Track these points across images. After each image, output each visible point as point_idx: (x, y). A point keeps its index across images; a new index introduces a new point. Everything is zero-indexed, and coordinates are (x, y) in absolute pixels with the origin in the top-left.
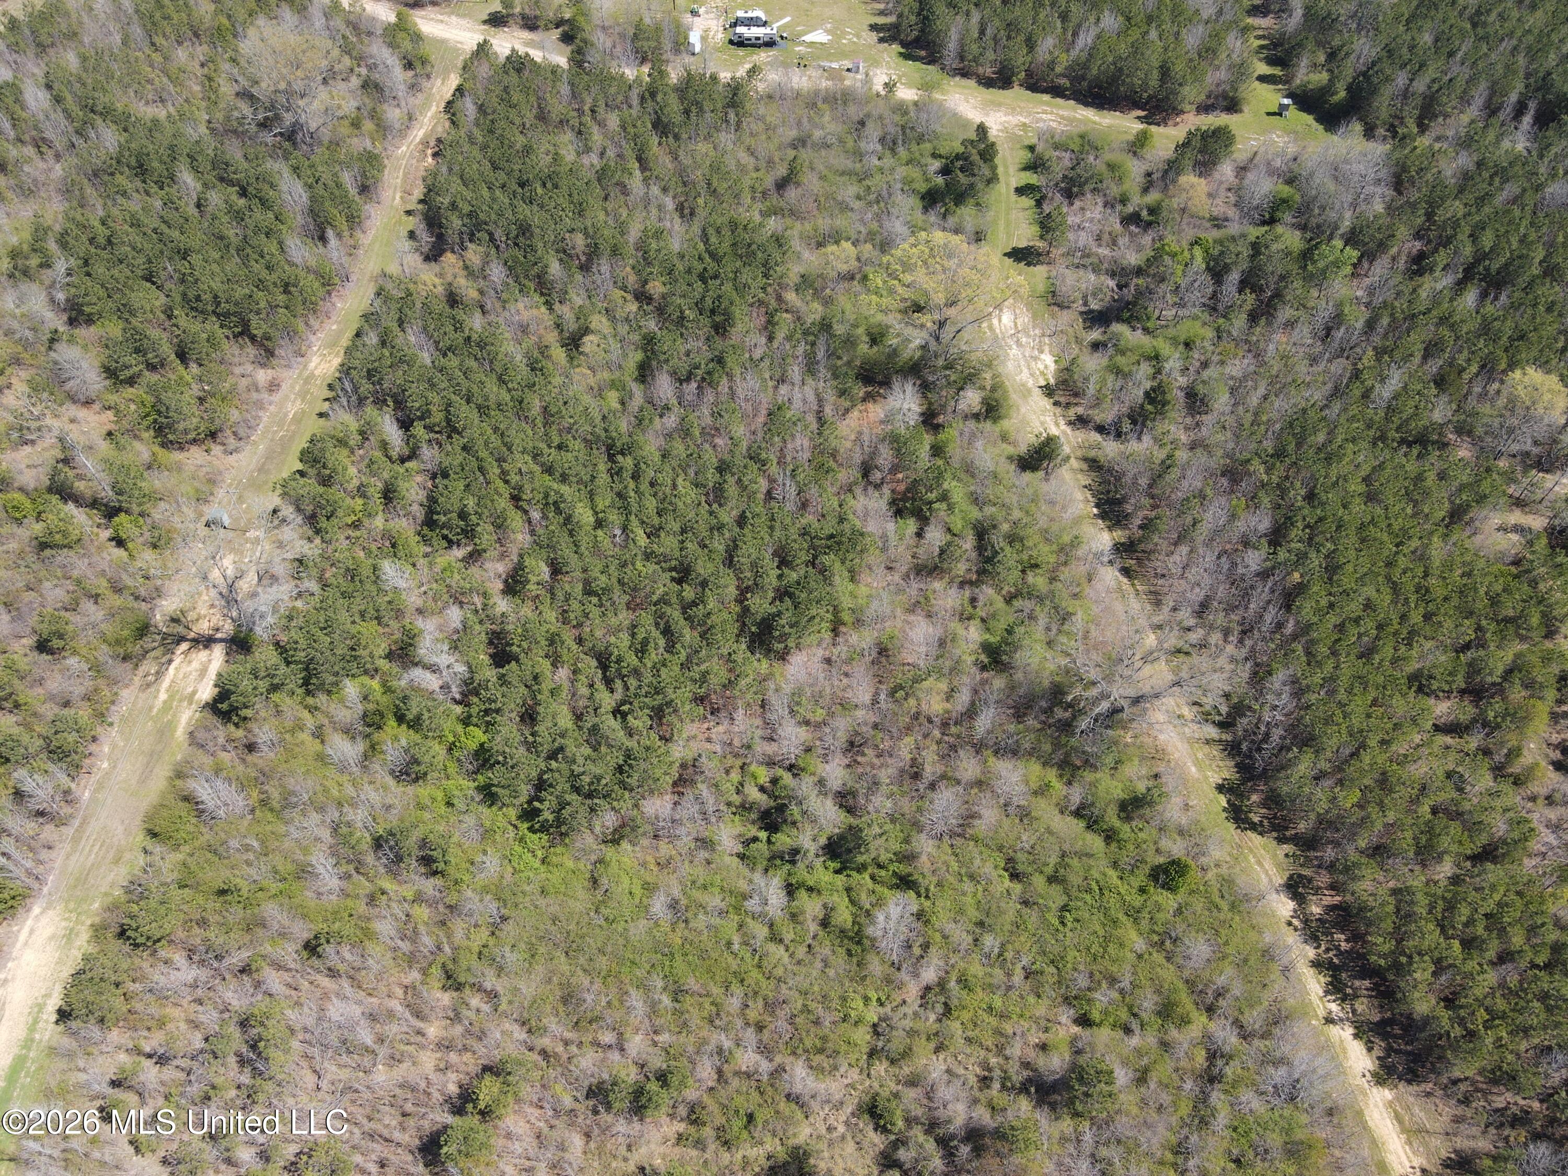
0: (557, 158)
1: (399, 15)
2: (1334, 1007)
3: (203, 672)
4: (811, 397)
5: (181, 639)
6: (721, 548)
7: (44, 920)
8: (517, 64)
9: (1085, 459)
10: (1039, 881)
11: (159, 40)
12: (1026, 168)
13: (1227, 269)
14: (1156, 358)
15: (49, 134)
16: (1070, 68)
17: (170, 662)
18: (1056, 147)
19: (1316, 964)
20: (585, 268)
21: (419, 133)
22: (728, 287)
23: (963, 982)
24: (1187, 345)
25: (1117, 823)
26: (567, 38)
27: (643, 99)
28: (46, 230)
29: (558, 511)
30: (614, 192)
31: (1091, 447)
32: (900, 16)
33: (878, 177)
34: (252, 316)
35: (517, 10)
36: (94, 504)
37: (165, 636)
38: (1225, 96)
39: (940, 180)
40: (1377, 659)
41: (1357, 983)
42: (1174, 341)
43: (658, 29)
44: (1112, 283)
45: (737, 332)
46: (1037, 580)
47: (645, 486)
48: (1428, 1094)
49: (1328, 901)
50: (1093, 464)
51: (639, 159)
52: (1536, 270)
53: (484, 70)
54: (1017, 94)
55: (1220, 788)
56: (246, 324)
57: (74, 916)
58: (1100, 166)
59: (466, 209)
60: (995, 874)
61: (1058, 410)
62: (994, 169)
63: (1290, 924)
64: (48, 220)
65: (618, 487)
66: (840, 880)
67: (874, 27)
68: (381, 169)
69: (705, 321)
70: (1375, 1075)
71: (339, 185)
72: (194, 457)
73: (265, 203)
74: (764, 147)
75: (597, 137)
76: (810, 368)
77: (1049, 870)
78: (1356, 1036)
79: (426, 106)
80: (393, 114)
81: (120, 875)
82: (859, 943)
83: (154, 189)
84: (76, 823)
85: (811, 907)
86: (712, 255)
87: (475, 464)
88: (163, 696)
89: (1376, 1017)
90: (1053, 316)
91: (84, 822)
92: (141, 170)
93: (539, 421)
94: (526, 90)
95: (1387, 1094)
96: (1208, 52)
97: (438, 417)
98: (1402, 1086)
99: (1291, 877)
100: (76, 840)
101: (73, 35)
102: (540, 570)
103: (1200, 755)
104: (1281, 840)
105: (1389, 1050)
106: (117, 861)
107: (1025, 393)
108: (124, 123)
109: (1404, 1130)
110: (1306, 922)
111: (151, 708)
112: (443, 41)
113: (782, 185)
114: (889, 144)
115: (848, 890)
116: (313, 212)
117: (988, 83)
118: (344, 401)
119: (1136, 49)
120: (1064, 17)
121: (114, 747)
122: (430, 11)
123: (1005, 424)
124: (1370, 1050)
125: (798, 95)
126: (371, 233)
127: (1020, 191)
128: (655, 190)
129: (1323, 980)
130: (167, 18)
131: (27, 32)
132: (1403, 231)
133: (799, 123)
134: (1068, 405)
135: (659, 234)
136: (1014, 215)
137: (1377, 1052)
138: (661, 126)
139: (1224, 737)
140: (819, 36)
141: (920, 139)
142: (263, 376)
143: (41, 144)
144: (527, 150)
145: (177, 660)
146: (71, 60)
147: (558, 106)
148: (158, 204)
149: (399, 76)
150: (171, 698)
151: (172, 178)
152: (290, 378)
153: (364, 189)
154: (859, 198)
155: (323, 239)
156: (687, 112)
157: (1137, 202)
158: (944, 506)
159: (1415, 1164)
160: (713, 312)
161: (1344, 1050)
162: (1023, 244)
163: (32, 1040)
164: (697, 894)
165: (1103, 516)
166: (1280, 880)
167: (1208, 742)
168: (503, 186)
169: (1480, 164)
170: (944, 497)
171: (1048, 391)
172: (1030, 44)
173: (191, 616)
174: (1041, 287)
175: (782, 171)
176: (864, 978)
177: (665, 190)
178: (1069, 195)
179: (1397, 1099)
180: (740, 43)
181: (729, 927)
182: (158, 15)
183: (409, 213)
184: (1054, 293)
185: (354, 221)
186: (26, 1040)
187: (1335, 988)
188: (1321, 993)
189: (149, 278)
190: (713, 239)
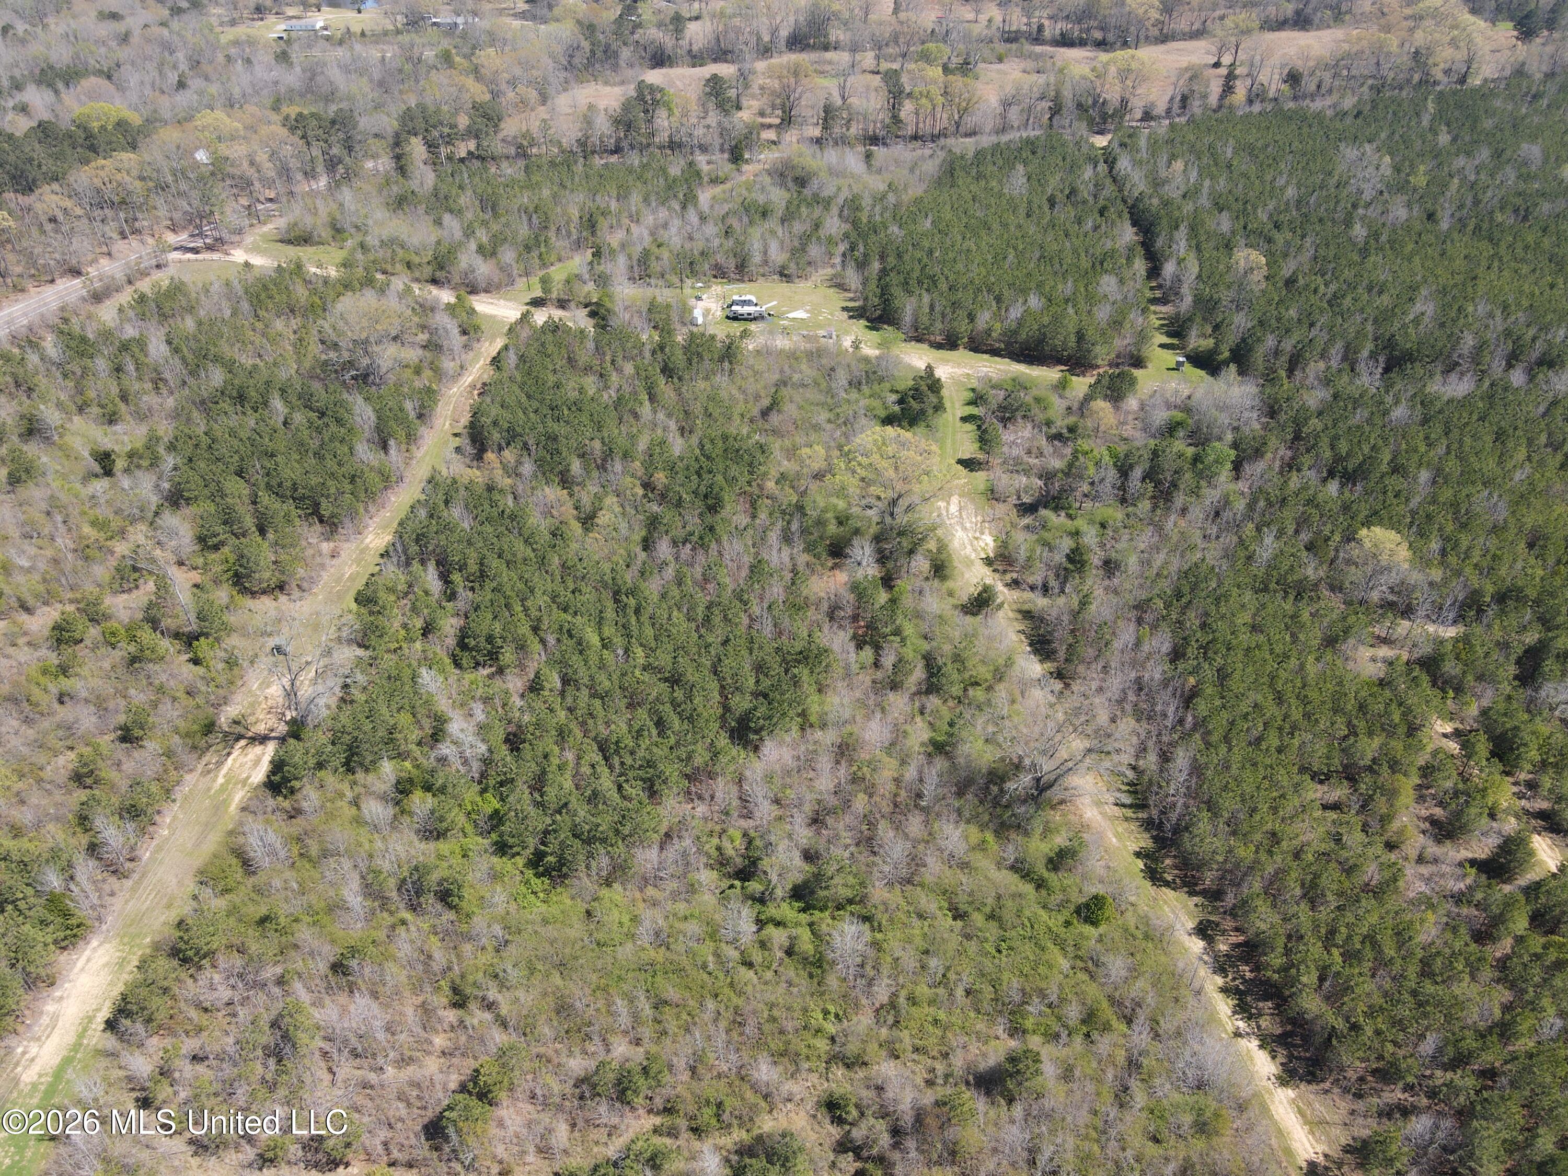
0: (581, 390)
1: (458, 297)
2: (1241, 1024)
3: (257, 762)
4: (786, 559)
5: (240, 737)
6: (709, 663)
7: (101, 951)
8: (553, 328)
9: (1020, 611)
10: (978, 919)
11: (261, 313)
12: (969, 404)
13: (1131, 467)
14: (1076, 534)
15: (167, 375)
16: (1004, 334)
17: (229, 754)
18: (993, 387)
19: (1224, 990)
20: (602, 468)
21: (468, 379)
22: (719, 478)
23: (912, 1000)
24: (1103, 526)
25: (1046, 874)
26: (592, 314)
27: (654, 353)
28: (158, 439)
29: (571, 636)
30: (627, 417)
31: (1024, 602)
32: (866, 299)
33: (845, 407)
34: (323, 500)
35: (554, 295)
36: (177, 635)
37: (226, 734)
38: (1132, 356)
39: (897, 408)
40: (1264, 746)
41: (1261, 1004)
42: (1091, 522)
43: (668, 306)
44: (1040, 483)
45: (726, 512)
46: (978, 694)
47: (644, 618)
48: (1326, 1092)
49: (1233, 940)
50: (1027, 615)
51: (649, 394)
52: (1384, 468)
53: (525, 333)
54: (962, 354)
55: (1138, 855)
56: (317, 505)
57: (127, 948)
58: (1028, 399)
59: (506, 425)
60: (939, 913)
61: (997, 576)
62: (941, 399)
63: (1201, 959)
64: (161, 433)
65: (622, 621)
66: (804, 918)
67: (844, 309)
68: (436, 402)
69: (699, 503)
70: (1278, 1078)
71: (402, 410)
72: (265, 604)
73: (339, 421)
74: (752, 387)
75: (614, 377)
76: (787, 538)
77: (988, 910)
78: (1261, 1047)
79: (476, 359)
80: (448, 365)
81: (173, 916)
82: (820, 967)
83: (250, 412)
84: (136, 876)
85: (778, 936)
86: (708, 458)
87: (503, 601)
88: (221, 780)
89: (1279, 1031)
90: (993, 508)
91: (144, 875)
92: (241, 398)
93: (557, 573)
94: (559, 345)
95: (1290, 1093)
96: (1117, 324)
97: (473, 567)
98: (1303, 1086)
99: (1201, 923)
100: (134, 890)
101: (191, 310)
102: (554, 680)
103: (1120, 830)
104: (1191, 894)
105: (1290, 1057)
106: (169, 906)
107: (969, 563)
108: (230, 366)
109: (1306, 1121)
110: (1216, 958)
111: (209, 789)
112: (492, 317)
113: (765, 413)
114: (854, 384)
115: (811, 925)
116: (378, 429)
117: (939, 346)
118: (395, 559)
119: (1056, 319)
120: (998, 299)
121: (175, 818)
122: (483, 297)
123: (950, 584)
124: (1274, 1058)
125: (782, 351)
126: (423, 450)
127: (964, 419)
128: (661, 416)
129: (1231, 1002)
130: (271, 297)
131: (153, 305)
132: (1273, 442)
133: (782, 371)
134: (1005, 572)
135: (663, 443)
136: (959, 436)
137: (1281, 1059)
138: (667, 371)
139: (1140, 815)
140: (800, 314)
141: (881, 380)
142: (326, 547)
143: (158, 382)
144: (558, 386)
145: (236, 753)
146: (190, 324)
147: (585, 355)
148: (252, 423)
149: (456, 340)
150: (228, 782)
151: (266, 404)
152: (348, 549)
153: (420, 416)
154: (829, 421)
155: (385, 447)
156: (690, 361)
157: (1060, 424)
158: (898, 639)
159: (1319, 1150)
160: (706, 496)
161: (1251, 1059)
162: (966, 456)
163: (81, 1045)
164: (679, 925)
165: (1036, 652)
166: (1191, 925)
167: (1127, 819)
168: (536, 411)
169: (1336, 396)
170: (897, 632)
171: (988, 562)
172: (971, 317)
173: (251, 719)
174: (982, 487)
175: (766, 402)
176: (822, 994)
177: (669, 416)
178: (1005, 421)
179: (1299, 1096)
180: (735, 318)
181: (706, 951)
182: (263, 296)
183: (456, 435)
184: (992, 491)
185: (411, 438)
186: (75, 1045)
187: (1242, 1009)
188: (1229, 1013)
189: (240, 473)
190: (708, 446)
